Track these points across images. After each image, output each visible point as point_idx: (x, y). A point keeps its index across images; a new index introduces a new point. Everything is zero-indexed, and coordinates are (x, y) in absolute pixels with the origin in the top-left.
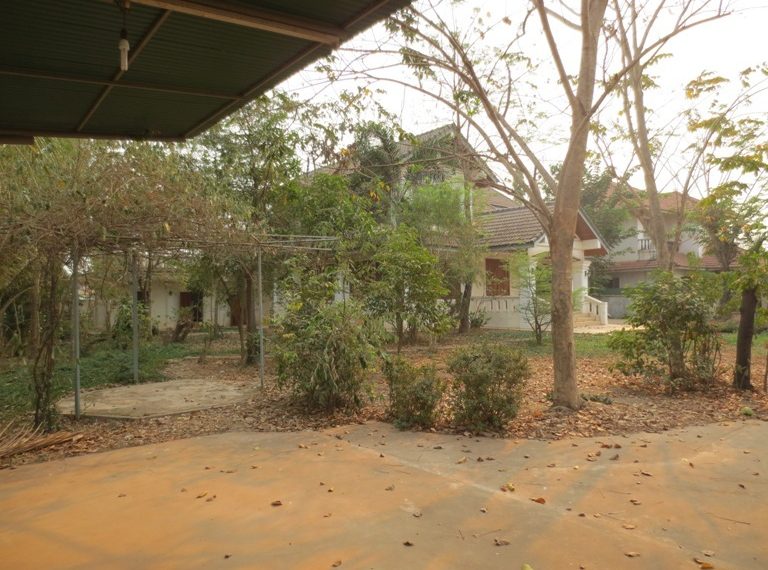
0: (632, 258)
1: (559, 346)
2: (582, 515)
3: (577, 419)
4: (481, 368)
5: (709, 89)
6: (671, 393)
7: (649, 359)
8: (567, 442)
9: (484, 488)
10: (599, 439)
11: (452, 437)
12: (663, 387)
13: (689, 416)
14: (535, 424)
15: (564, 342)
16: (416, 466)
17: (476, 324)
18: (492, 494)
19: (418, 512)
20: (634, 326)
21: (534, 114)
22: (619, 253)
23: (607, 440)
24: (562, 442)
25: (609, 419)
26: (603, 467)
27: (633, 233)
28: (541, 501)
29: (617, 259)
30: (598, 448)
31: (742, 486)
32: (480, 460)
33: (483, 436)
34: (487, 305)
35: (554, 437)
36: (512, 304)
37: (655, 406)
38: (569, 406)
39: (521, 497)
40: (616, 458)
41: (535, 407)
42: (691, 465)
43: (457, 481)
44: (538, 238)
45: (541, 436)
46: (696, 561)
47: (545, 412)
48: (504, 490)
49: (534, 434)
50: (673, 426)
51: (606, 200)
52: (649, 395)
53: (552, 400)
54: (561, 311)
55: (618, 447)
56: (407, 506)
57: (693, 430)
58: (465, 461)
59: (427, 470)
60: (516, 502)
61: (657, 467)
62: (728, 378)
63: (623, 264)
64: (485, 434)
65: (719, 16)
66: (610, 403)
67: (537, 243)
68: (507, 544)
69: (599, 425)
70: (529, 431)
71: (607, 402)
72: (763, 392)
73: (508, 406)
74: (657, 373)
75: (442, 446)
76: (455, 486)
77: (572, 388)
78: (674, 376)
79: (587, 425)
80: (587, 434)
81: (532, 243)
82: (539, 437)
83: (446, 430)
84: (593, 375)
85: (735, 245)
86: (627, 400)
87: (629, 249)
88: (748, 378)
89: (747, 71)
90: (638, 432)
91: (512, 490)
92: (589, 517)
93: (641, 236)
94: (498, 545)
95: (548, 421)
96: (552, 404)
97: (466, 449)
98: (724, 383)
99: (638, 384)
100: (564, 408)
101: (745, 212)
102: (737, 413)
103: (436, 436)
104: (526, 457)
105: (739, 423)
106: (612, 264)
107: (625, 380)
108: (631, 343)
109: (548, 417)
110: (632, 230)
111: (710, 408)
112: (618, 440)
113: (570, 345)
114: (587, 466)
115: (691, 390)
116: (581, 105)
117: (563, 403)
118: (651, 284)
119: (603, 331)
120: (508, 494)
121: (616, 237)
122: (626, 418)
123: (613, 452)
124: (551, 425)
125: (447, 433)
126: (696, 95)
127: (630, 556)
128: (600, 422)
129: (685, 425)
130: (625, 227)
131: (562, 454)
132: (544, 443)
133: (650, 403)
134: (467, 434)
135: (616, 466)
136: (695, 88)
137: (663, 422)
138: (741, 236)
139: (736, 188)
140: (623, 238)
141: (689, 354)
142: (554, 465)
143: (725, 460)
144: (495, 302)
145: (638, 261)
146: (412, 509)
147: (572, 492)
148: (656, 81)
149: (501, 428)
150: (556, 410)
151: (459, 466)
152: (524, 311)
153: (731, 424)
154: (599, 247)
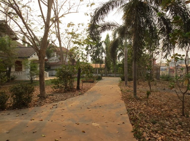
0: (53, 62)
1: (41, 83)
2: (52, 121)
3: (46, 100)
4: (21, 90)
5: (71, 26)
6: (65, 92)
7: (60, 85)
8: (44, 106)
9: (26, 121)
10: (52, 104)
11: (12, 110)
12: (63, 91)
13: (69, 96)
14: (36, 103)
15: (42, 82)
16: (3, 120)
17: (13, 79)
18: (28, 122)
19: (8, 132)
20: (57, 78)
21: (30, 23)
22: (51, 60)
23: (54, 104)
24: (43, 106)
25: (54, 99)
26: (54, 110)
27: (54, 56)
28: (42, 120)
29: (50, 62)
30: (52, 106)
31: (81, 108)
32: (23, 115)
33: (22, 108)
34: (16, 74)
35: (41, 105)
36: (23, 73)
37: (62, 95)
38: (44, 98)
39: (37, 121)
40: (57, 107)
41: (35, 99)
42: (72, 106)
43: (18, 121)
44: (31, 56)
45: (38, 106)
46: (76, 123)
47: (38, 100)
48: (31, 120)
49: (36, 105)
50: (67, 99)
51: (48, 47)
52: (61, 93)
53: (39, 97)
54: (42, 74)
55: (56, 105)
56: (4, 131)
57: (71, 99)
58: (18, 116)
59: (7, 120)
60: (35, 122)
61: (65, 108)
62: (75, 88)
63: (51, 63)
64: (23, 108)
65: (77, 12)
66: (53, 96)
67: (31, 57)
68: (36, 132)
69: (52, 101)
70: (34, 105)
71: (52, 95)
72: (82, 90)
73: (29, 99)
74: (62, 88)
75: (10, 113)
76: (17, 122)
77: (45, 93)
78: (66, 88)
79: (49, 101)
80: (49, 103)
81: (29, 57)
82: (37, 106)
83: (10, 109)
84: (47, 90)
85: (75, 60)
86: (56, 95)
87: (53, 60)
88: (79, 87)
89: (79, 24)
90: (60, 101)
91: (34, 120)
92: (53, 121)
93: (55, 57)
94: (34, 133)
95: (39, 102)
96: (39, 98)
97: (18, 113)
98: (75, 89)
99: (58, 91)
100: (43, 98)
101: (77, 53)
102: (78, 94)
103: (7, 111)
104: (35, 111)
105: (79, 96)
106: (49, 63)
107: (55, 90)
108: (57, 81)
109: (39, 101)
110: (53, 55)
111: (73, 94)
112: (56, 103)
113: (44, 82)
114: (50, 110)
115: (69, 91)
116: (47, 24)
117: (42, 97)
118: (61, 68)
119: (48, 79)
120: (33, 121)
121: (50, 57)
122: (57, 98)
123: (56, 106)
124: (40, 103)
125: (10, 110)
126: (69, 27)
127: (64, 126)
128: (52, 100)
129: (69, 98)
130: (52, 54)
131: (44, 109)
132: (38, 107)
133: (61, 95)
134: (17, 109)
135: (57, 109)
136: (69, 25)
137: (65, 98)
138: (76, 58)
139: (76, 48)
140: (52, 57)
141: (68, 83)
142: (43, 112)
143: (78, 104)
144: (18, 73)
145: (55, 63)
146: (5, 132)
147: (48, 117)
148: (61, 22)
149: (27, 106)
150: (41, 99)
151: (16, 117)
152: (28, 75)
153: (77, 97)
154: (46, 59)
